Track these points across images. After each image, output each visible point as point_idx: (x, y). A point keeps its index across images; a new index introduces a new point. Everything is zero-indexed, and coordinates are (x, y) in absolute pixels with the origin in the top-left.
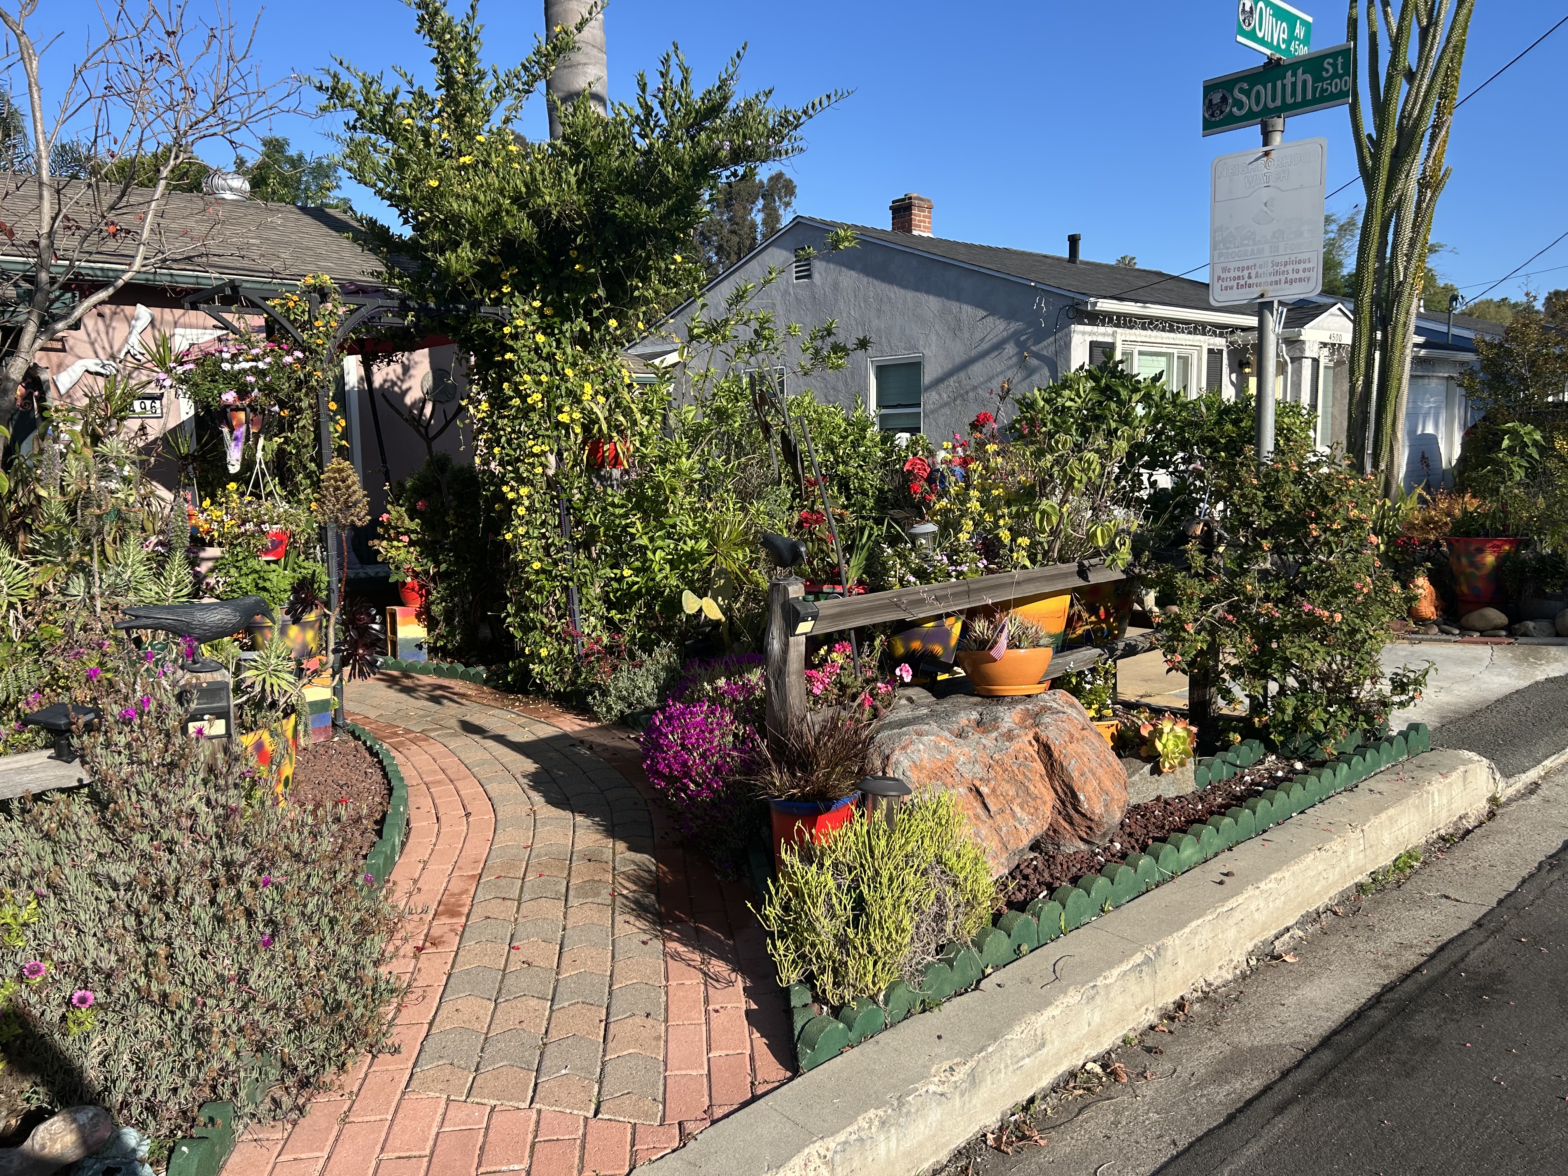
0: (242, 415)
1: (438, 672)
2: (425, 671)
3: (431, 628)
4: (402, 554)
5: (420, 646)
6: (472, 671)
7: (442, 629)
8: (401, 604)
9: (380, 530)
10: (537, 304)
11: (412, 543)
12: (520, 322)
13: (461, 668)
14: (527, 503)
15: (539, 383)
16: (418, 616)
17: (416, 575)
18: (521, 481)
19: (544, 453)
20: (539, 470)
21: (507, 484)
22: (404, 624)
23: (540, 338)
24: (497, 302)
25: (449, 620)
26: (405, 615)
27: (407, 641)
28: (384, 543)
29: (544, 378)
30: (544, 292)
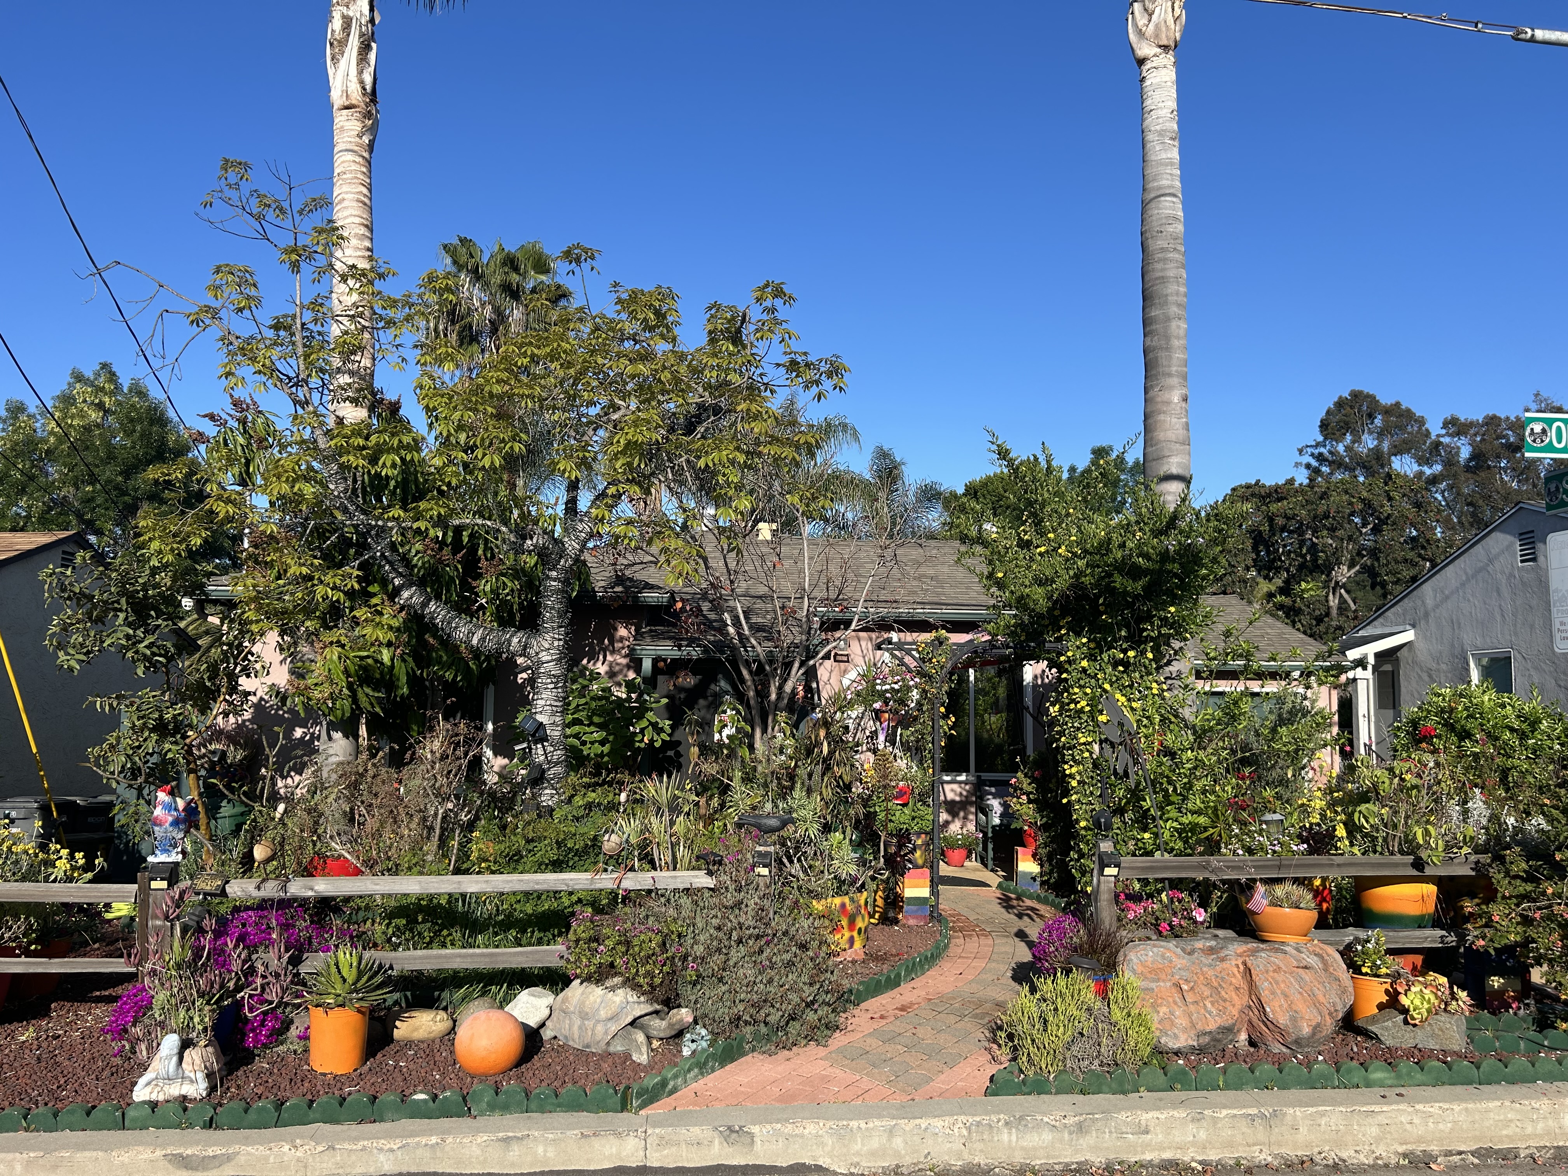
0: (886, 715)
1: (1039, 899)
2: (1030, 897)
3: (1042, 866)
4: (1024, 810)
5: (1034, 879)
6: (1057, 900)
7: (1047, 865)
8: (1025, 846)
9: (1011, 790)
10: (1084, 640)
11: (1030, 801)
12: (1070, 654)
13: (1052, 897)
14: (1078, 778)
15: (1086, 694)
16: (1034, 856)
17: (1030, 825)
18: (1077, 763)
19: (1090, 743)
20: (1086, 754)
21: (1067, 763)
22: (1023, 861)
23: (1085, 663)
24: (1059, 639)
25: (1050, 860)
26: (1024, 854)
27: (1025, 874)
28: (1015, 800)
29: (1088, 691)
30: (1090, 632)
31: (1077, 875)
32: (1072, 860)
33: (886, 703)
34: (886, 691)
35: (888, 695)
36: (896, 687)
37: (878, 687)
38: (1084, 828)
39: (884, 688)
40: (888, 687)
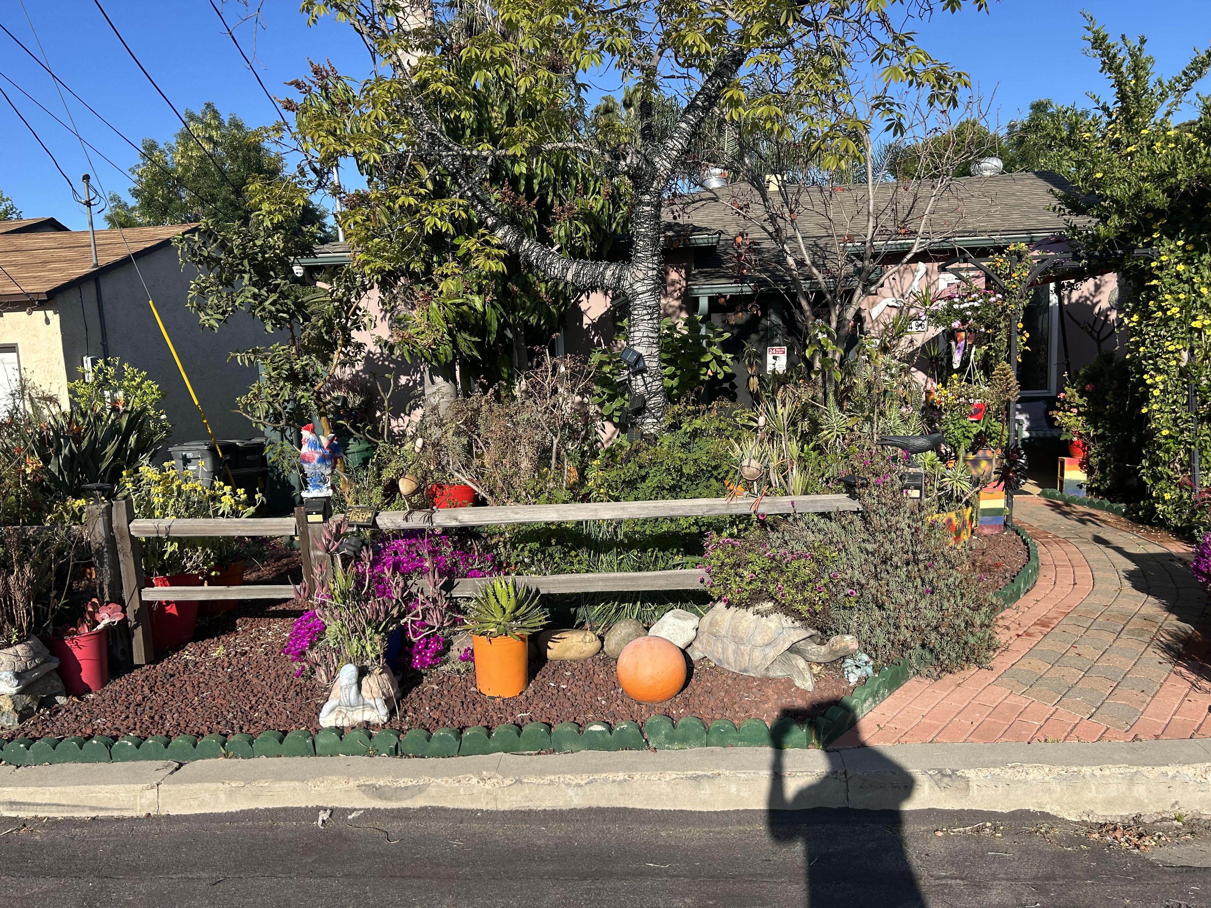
0: (963, 334)
1: (1091, 504)
2: (1081, 503)
3: (1090, 473)
4: (1073, 421)
5: (1080, 486)
6: (1115, 506)
7: (1097, 475)
8: (1069, 456)
9: (1058, 404)
10: (1180, 243)
11: (1079, 414)
12: (1164, 258)
13: (1107, 503)
14: (1161, 387)
15: (1178, 300)
16: (1081, 465)
17: (1080, 436)
18: (1158, 371)
19: (1178, 351)
20: (1174, 363)
21: (1147, 373)
22: (1070, 470)
23: (1181, 267)
24: (1149, 245)
25: (1102, 469)
26: (1071, 463)
27: (1071, 482)
28: (1061, 413)
29: (1182, 296)
30: (1188, 233)
31: (1150, 482)
32: (1143, 468)
33: (964, 321)
34: (966, 309)
35: (969, 313)
36: (976, 304)
37: (956, 306)
38: (1166, 437)
39: (962, 306)
40: (967, 305)
